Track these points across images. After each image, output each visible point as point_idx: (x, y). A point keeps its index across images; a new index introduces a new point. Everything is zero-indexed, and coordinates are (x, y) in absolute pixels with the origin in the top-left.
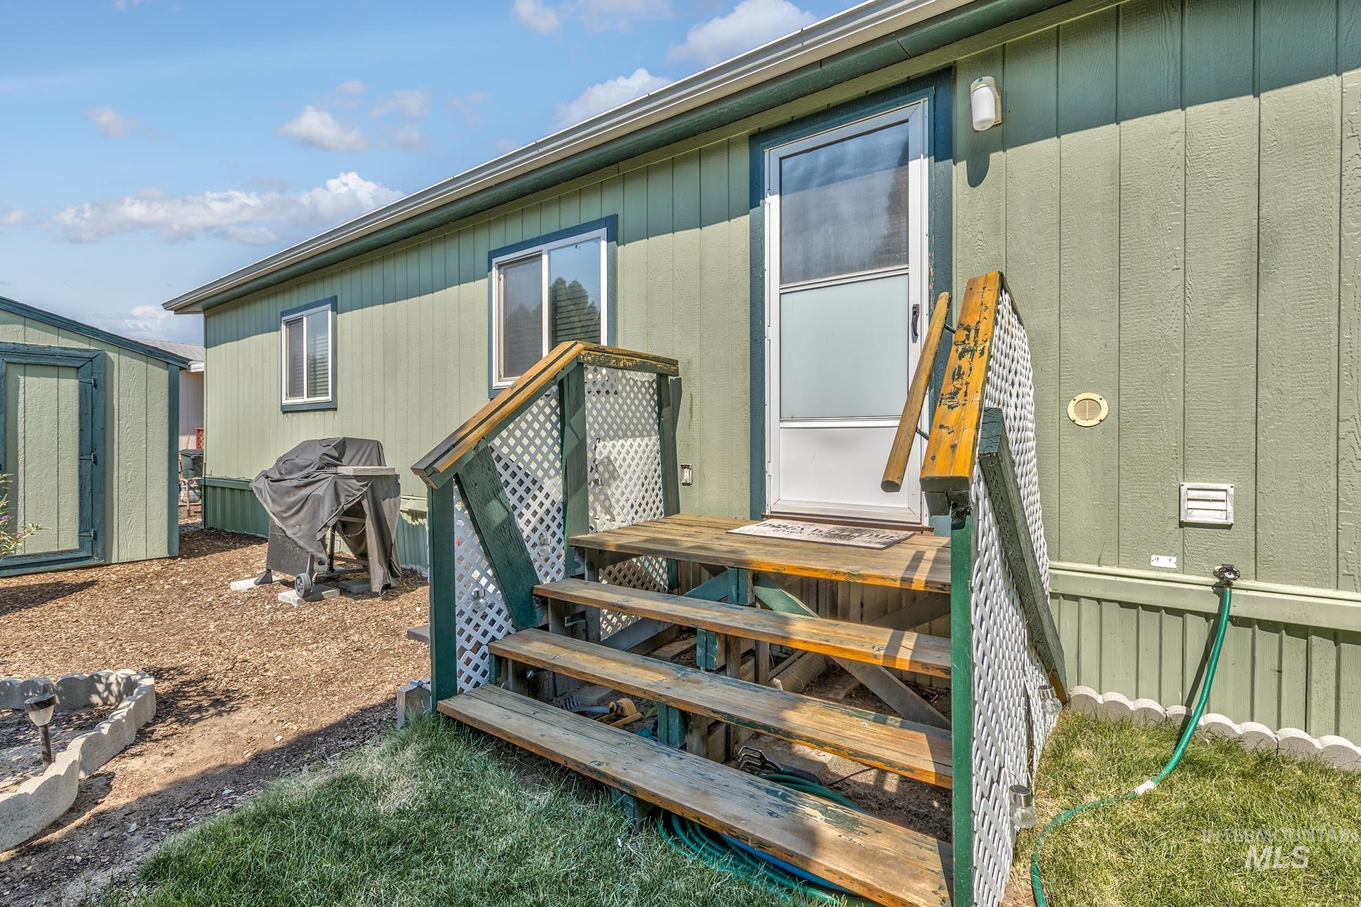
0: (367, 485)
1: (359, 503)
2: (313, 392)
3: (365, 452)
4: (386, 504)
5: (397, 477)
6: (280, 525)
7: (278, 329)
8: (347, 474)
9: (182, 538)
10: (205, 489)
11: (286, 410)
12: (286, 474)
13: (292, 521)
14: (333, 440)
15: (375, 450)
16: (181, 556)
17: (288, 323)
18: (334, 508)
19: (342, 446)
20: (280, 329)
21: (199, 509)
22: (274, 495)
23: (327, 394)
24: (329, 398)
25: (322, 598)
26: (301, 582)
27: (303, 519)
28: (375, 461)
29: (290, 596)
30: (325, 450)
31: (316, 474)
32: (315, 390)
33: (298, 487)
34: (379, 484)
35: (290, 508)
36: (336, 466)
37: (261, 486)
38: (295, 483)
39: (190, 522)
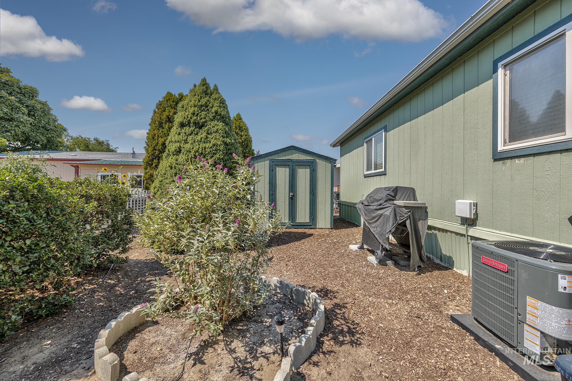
0: (410, 211)
1: (405, 221)
2: (376, 169)
3: (407, 193)
4: (420, 224)
5: (426, 208)
6: (368, 226)
7: (363, 145)
8: (400, 205)
9: (334, 220)
10: (340, 204)
11: (366, 176)
12: (371, 203)
13: (373, 225)
14: (392, 187)
15: (411, 192)
16: (334, 228)
17: (366, 142)
18: (394, 222)
19: (396, 190)
20: (364, 145)
21: (338, 210)
22: (366, 212)
23: (382, 168)
24: (383, 170)
25: (386, 265)
26: (378, 254)
27: (378, 225)
28: (412, 198)
29: (372, 259)
30: (388, 192)
31: (384, 204)
32: (376, 167)
33: (376, 210)
34: (416, 211)
35: (373, 219)
36: (393, 200)
37: (360, 207)
38: (375, 207)
39: (336, 215)
